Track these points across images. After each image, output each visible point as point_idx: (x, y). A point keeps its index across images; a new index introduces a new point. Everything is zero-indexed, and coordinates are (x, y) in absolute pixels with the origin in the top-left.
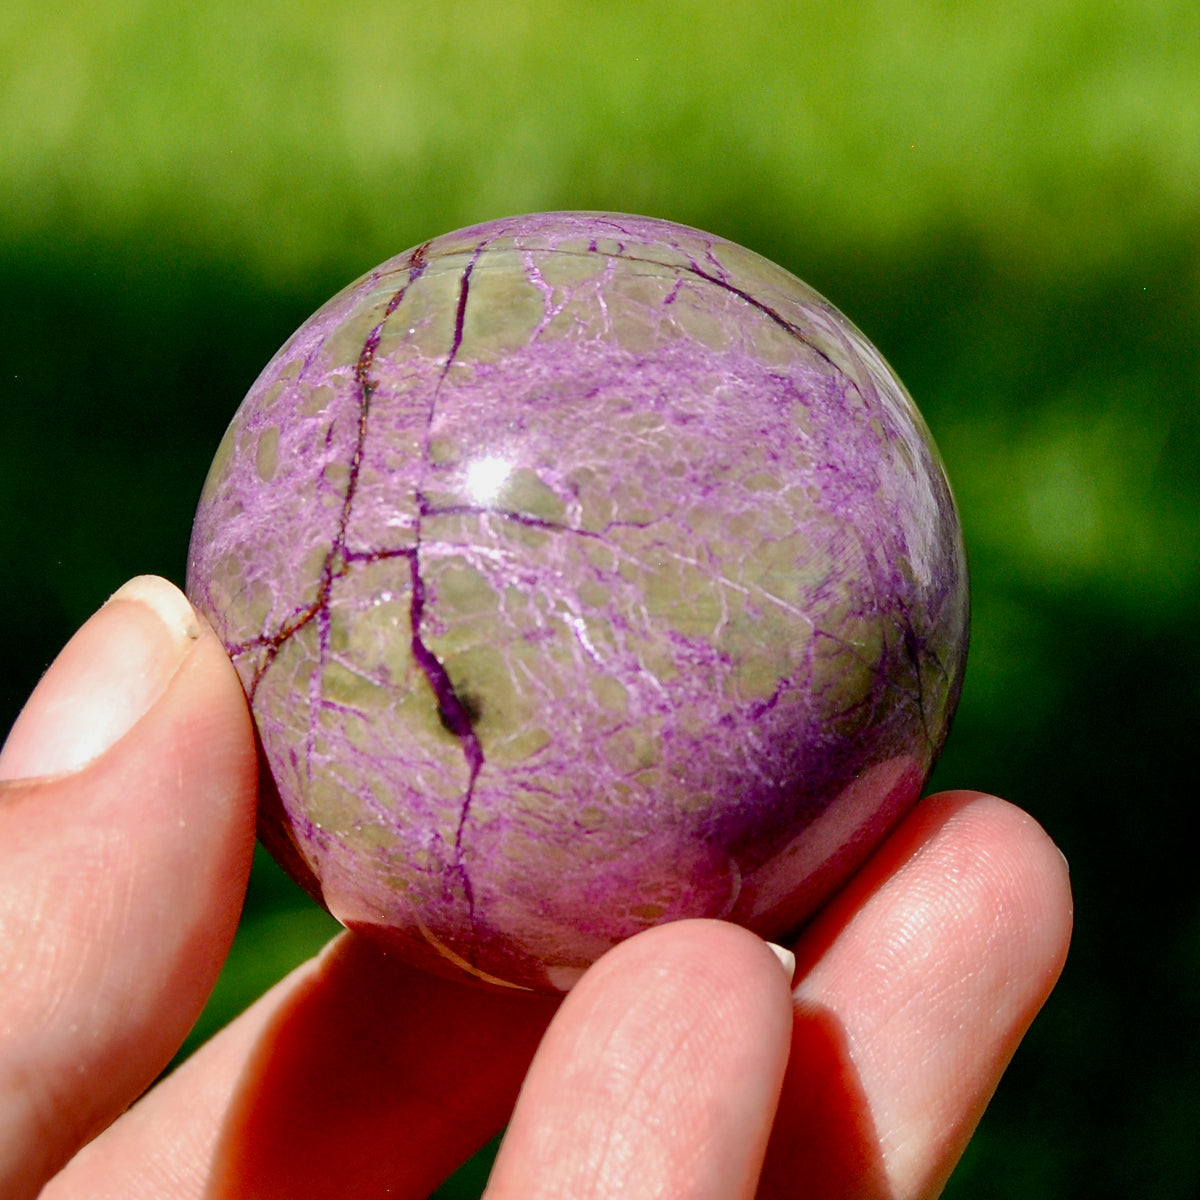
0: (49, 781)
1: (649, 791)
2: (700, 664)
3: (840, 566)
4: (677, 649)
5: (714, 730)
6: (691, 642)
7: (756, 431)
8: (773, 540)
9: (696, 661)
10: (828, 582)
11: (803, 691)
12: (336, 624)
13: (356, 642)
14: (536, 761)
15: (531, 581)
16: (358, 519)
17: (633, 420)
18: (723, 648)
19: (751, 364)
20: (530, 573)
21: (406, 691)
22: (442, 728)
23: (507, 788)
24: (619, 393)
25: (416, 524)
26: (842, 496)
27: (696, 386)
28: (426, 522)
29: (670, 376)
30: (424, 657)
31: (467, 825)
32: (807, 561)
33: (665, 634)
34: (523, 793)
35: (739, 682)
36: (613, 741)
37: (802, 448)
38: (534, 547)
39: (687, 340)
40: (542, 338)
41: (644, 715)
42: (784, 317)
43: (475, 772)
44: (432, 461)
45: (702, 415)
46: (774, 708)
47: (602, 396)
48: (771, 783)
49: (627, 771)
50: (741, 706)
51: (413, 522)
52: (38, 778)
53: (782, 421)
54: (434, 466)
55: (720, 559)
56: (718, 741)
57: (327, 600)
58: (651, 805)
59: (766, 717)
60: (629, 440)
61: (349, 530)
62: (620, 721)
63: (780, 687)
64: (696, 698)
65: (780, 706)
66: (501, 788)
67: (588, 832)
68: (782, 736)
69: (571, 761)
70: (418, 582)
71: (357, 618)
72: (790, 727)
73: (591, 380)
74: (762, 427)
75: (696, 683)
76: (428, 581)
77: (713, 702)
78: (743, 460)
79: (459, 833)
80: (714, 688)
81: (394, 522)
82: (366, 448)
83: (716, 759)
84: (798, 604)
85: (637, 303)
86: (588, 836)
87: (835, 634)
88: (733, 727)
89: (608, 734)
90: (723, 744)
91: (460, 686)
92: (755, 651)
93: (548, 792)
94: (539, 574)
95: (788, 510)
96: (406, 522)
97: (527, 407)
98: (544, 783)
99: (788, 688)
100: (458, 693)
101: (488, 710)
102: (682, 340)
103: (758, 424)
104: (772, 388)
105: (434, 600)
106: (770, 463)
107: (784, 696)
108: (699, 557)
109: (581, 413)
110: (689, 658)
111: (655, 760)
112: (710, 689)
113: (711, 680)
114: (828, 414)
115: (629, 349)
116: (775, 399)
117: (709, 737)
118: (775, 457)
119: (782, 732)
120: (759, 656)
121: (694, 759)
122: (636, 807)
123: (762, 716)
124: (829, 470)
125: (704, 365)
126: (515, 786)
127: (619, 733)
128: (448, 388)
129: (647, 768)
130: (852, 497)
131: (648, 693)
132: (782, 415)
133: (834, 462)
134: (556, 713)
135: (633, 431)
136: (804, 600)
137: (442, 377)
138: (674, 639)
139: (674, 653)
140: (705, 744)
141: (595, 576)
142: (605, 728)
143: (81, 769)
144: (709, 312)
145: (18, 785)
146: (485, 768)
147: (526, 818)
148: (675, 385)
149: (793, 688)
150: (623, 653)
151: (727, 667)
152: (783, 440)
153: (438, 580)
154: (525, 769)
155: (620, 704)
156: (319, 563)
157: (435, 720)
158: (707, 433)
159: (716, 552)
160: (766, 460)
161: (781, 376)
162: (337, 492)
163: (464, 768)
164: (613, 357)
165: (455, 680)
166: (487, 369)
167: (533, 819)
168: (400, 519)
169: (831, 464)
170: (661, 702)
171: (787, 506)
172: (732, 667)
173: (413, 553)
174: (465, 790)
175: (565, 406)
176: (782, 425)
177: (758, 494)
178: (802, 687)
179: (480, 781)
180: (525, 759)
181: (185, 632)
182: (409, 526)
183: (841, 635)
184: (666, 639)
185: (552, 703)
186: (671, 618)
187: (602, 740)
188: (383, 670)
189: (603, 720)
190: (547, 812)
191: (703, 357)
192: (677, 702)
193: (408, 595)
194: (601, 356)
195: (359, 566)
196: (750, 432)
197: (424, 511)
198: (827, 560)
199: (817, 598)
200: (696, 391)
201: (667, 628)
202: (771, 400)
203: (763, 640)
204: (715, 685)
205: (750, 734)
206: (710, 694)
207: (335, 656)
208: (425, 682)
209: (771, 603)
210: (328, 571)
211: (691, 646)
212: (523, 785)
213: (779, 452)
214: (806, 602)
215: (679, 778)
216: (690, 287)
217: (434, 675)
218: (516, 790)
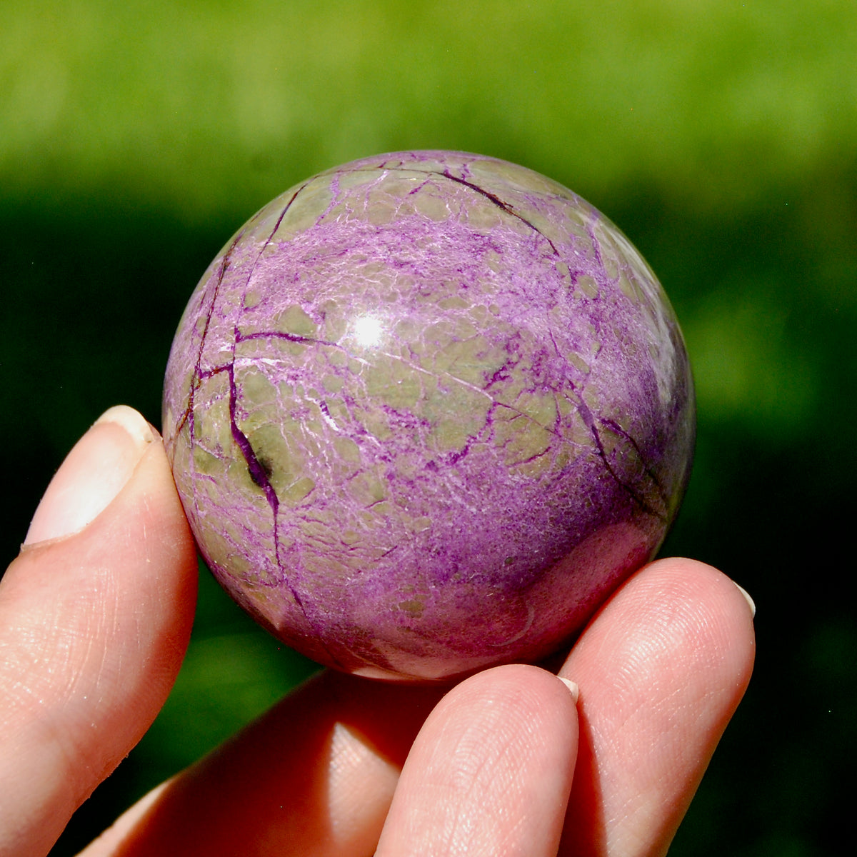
0: (59, 541)
1: (385, 517)
2: (406, 427)
3: (514, 358)
4: (389, 417)
5: (423, 473)
6: (399, 412)
7: (453, 270)
8: (460, 341)
9: (404, 424)
10: (504, 369)
11: (488, 444)
12: (197, 421)
13: (205, 430)
14: (307, 501)
15: (295, 378)
16: (206, 350)
17: (366, 267)
18: (423, 415)
19: (461, 228)
20: (292, 373)
21: (232, 460)
22: (252, 483)
23: (295, 521)
24: (360, 251)
25: (233, 348)
26: (519, 312)
27: (414, 244)
28: (238, 346)
29: (398, 238)
30: (238, 435)
31: (279, 549)
32: (486, 354)
33: (380, 407)
34: (305, 523)
35: (437, 439)
36: (354, 482)
37: (489, 280)
38: (296, 355)
39: (416, 215)
40: (322, 221)
41: (372, 464)
42: (502, 200)
43: (276, 512)
44: (245, 307)
45: (414, 262)
46: (467, 456)
47: (348, 254)
48: (474, 510)
49: (367, 504)
50: (441, 456)
51: (232, 347)
52: (51, 540)
53: (476, 263)
54: (246, 309)
55: (418, 355)
56: (427, 480)
57: (192, 406)
58: (389, 527)
59: (461, 462)
60: (361, 280)
61: (202, 358)
62: (357, 468)
63: (469, 441)
64: (406, 451)
65: (472, 454)
66: (292, 521)
67: (352, 549)
68: (476, 476)
69: (329, 499)
70: (233, 386)
71: (205, 415)
72: (482, 470)
73: (345, 244)
74: (458, 268)
75: (405, 441)
76: (238, 385)
77: (419, 453)
78: (441, 289)
79: (277, 556)
80: (418, 443)
81: (223, 349)
82: (215, 305)
83: (428, 493)
84: (479, 384)
85: (390, 195)
86: (352, 552)
87: (511, 405)
88: (437, 470)
89: (350, 479)
90: (431, 482)
91: (258, 453)
92: (447, 417)
93: (320, 522)
94: (299, 373)
95: (473, 321)
96: (228, 348)
97: (302, 266)
98: (316, 516)
99: (475, 442)
100: (257, 457)
101: (275, 468)
102: (412, 215)
103: (455, 265)
104: (474, 242)
105: (241, 396)
106: (462, 291)
107: (472, 448)
108: (403, 355)
109: (333, 265)
110: (398, 423)
111: (384, 496)
112: (416, 444)
113: (416, 438)
114: (518, 259)
115: (374, 224)
116: (474, 250)
117: (420, 478)
118: (465, 287)
119: (475, 473)
120: (450, 420)
121: (412, 494)
122: (378, 529)
123: (458, 462)
124: (510, 295)
125: (423, 230)
126: (300, 519)
127: (357, 477)
128: (262, 259)
129: (381, 501)
130: (528, 312)
131: (372, 449)
132: (476, 259)
133: (515, 289)
134: (315, 466)
135: (364, 275)
136: (483, 382)
137: (261, 253)
138: (387, 411)
139: (387, 420)
140: (418, 482)
141: (333, 371)
142: (347, 475)
143: (79, 531)
144: (440, 197)
145: (39, 546)
146: (280, 508)
147: (310, 541)
148: (399, 244)
149: (480, 442)
150: (353, 422)
151: (426, 428)
152: (474, 275)
153: (243, 383)
154: (303, 507)
155: (355, 457)
156: (189, 382)
157: (248, 478)
158: (416, 273)
159: (416, 351)
160: (458, 288)
161: (483, 235)
162: (199, 335)
163: (269, 509)
164: (362, 229)
165: (255, 450)
166: (285, 244)
167: (316, 542)
168: (225, 347)
169: (512, 290)
170: (382, 455)
171: (471, 318)
172: (430, 428)
173: (230, 368)
174: (273, 525)
175: (324, 263)
176: (475, 266)
177: (449, 311)
178: (487, 442)
179: (280, 517)
180: (302, 500)
181: (143, 439)
182: (229, 350)
183: (517, 405)
184: (381, 411)
185: (311, 459)
186: (384, 397)
187: (346, 483)
188: (219, 447)
189: (345, 469)
190: (322, 536)
191: (424, 225)
192: (393, 454)
193: (228, 395)
194: (354, 229)
195: (205, 380)
196: (449, 271)
197: (238, 340)
198: (504, 354)
199: (494, 380)
200: (413, 247)
201: (382, 404)
202: (469, 250)
203: (453, 409)
204: (419, 441)
205: (451, 475)
206: (416, 448)
207: (197, 442)
208: (240, 452)
209: (456, 384)
210: (192, 386)
211: (399, 415)
212: (304, 518)
213: (469, 283)
214: (486, 383)
215: (404, 507)
216: (433, 184)
217: (244, 447)
218: (300, 522)
